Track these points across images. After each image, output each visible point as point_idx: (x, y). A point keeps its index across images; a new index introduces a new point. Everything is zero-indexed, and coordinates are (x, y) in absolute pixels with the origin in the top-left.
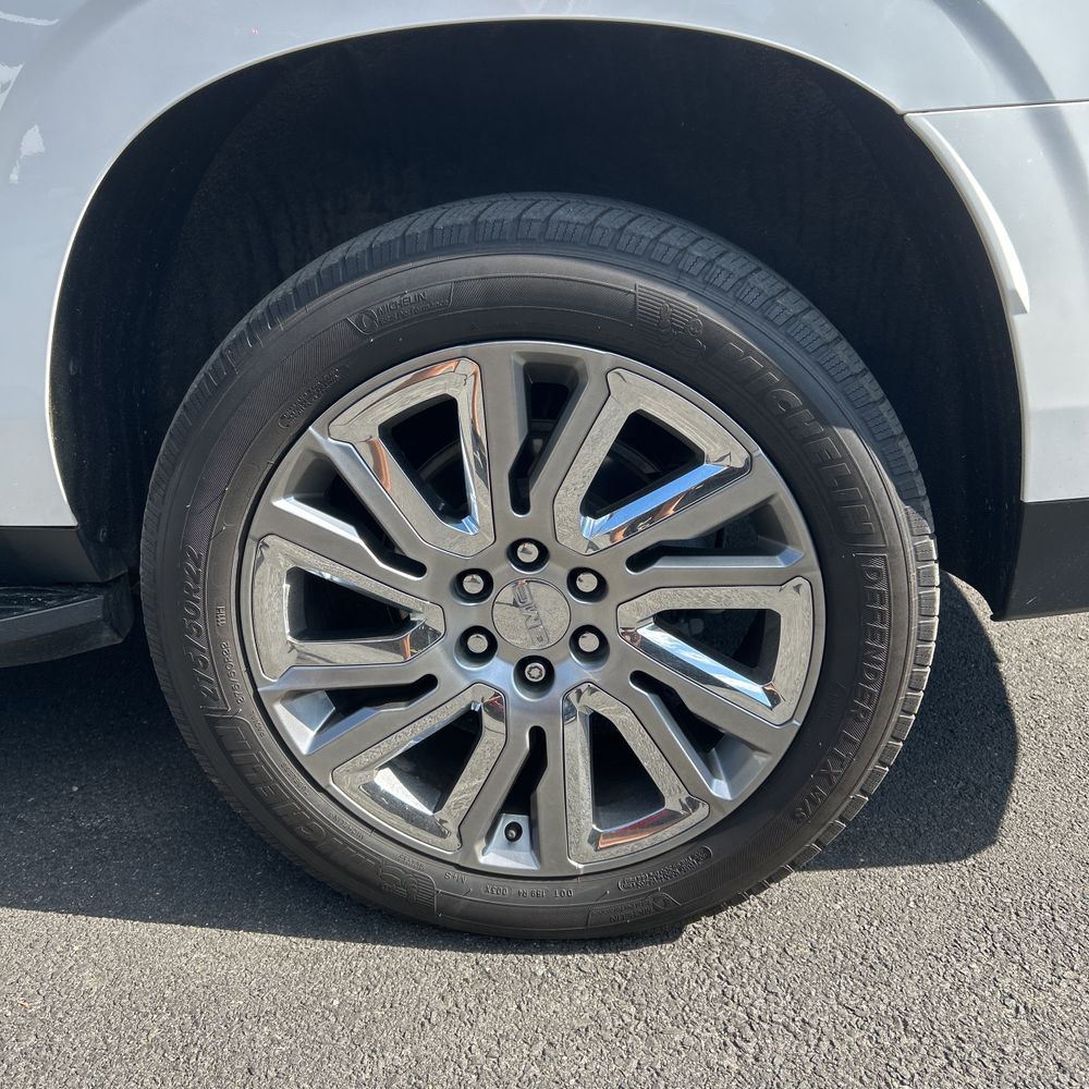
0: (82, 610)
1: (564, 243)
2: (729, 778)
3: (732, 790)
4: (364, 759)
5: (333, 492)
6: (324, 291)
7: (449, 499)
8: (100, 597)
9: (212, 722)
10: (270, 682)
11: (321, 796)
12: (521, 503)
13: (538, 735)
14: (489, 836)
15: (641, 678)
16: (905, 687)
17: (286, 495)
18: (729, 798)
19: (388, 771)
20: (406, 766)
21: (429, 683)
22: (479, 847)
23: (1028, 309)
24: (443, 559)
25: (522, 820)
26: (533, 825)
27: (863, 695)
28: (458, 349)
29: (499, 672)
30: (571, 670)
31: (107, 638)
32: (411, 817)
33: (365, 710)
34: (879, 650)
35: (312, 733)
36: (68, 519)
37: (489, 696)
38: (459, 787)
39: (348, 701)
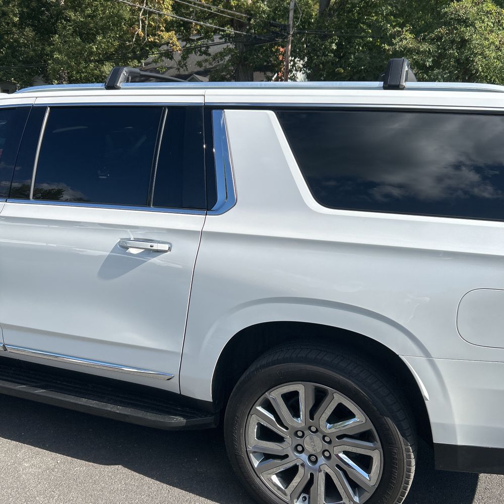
0: (209, 419)
1: (325, 364)
2: (359, 497)
3: (360, 500)
4: (269, 471)
5: (269, 406)
6: (273, 365)
7: (295, 413)
8: (214, 417)
9: (236, 455)
10: (250, 448)
11: (258, 479)
12: (312, 418)
13: (312, 475)
14: (298, 499)
15: (338, 466)
16: (403, 483)
17: (259, 406)
18: (358, 502)
19: (275, 475)
20: (280, 475)
21: (286, 456)
22: (295, 501)
23: (428, 399)
24: (293, 427)
25: (307, 496)
26: (309, 498)
27: (392, 483)
28: (300, 382)
29: (304, 457)
30: (322, 460)
31: (213, 426)
32: (279, 488)
33: (271, 459)
34: (396, 472)
35: (258, 462)
36: (211, 400)
37: (302, 462)
38: (293, 481)
39: (268, 457)
